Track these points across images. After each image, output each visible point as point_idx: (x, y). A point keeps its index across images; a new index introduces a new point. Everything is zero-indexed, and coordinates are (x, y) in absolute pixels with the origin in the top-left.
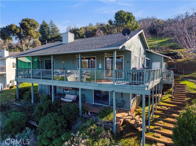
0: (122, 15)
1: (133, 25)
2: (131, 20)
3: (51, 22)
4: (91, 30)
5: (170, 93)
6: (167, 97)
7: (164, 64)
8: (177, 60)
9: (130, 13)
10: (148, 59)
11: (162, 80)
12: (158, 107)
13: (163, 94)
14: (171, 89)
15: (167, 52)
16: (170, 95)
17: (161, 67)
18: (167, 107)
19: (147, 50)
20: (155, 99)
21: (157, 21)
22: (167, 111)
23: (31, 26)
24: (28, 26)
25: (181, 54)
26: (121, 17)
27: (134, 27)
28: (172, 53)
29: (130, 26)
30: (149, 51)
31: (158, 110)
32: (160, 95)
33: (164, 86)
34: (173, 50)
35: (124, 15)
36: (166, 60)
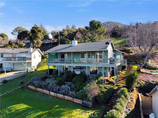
0: (94, 23)
1: (101, 30)
2: (100, 27)
3: (41, 26)
4: (72, 32)
5: (125, 70)
6: (124, 72)
7: (122, 56)
8: (130, 54)
9: (99, 22)
10: (114, 54)
11: (121, 64)
12: (119, 76)
13: (122, 71)
14: (126, 69)
15: (124, 49)
16: (125, 72)
17: (121, 58)
18: (124, 76)
19: (114, 49)
20: (118, 73)
21: (117, 26)
22: (124, 77)
23: (38, 32)
24: (36, 31)
25: (132, 50)
26: (93, 25)
27: (102, 31)
28: (127, 49)
29: (100, 31)
30: (115, 50)
31: (120, 77)
32: (121, 71)
33: (122, 67)
34: (127, 48)
35: (95, 24)
36: (123, 54)
